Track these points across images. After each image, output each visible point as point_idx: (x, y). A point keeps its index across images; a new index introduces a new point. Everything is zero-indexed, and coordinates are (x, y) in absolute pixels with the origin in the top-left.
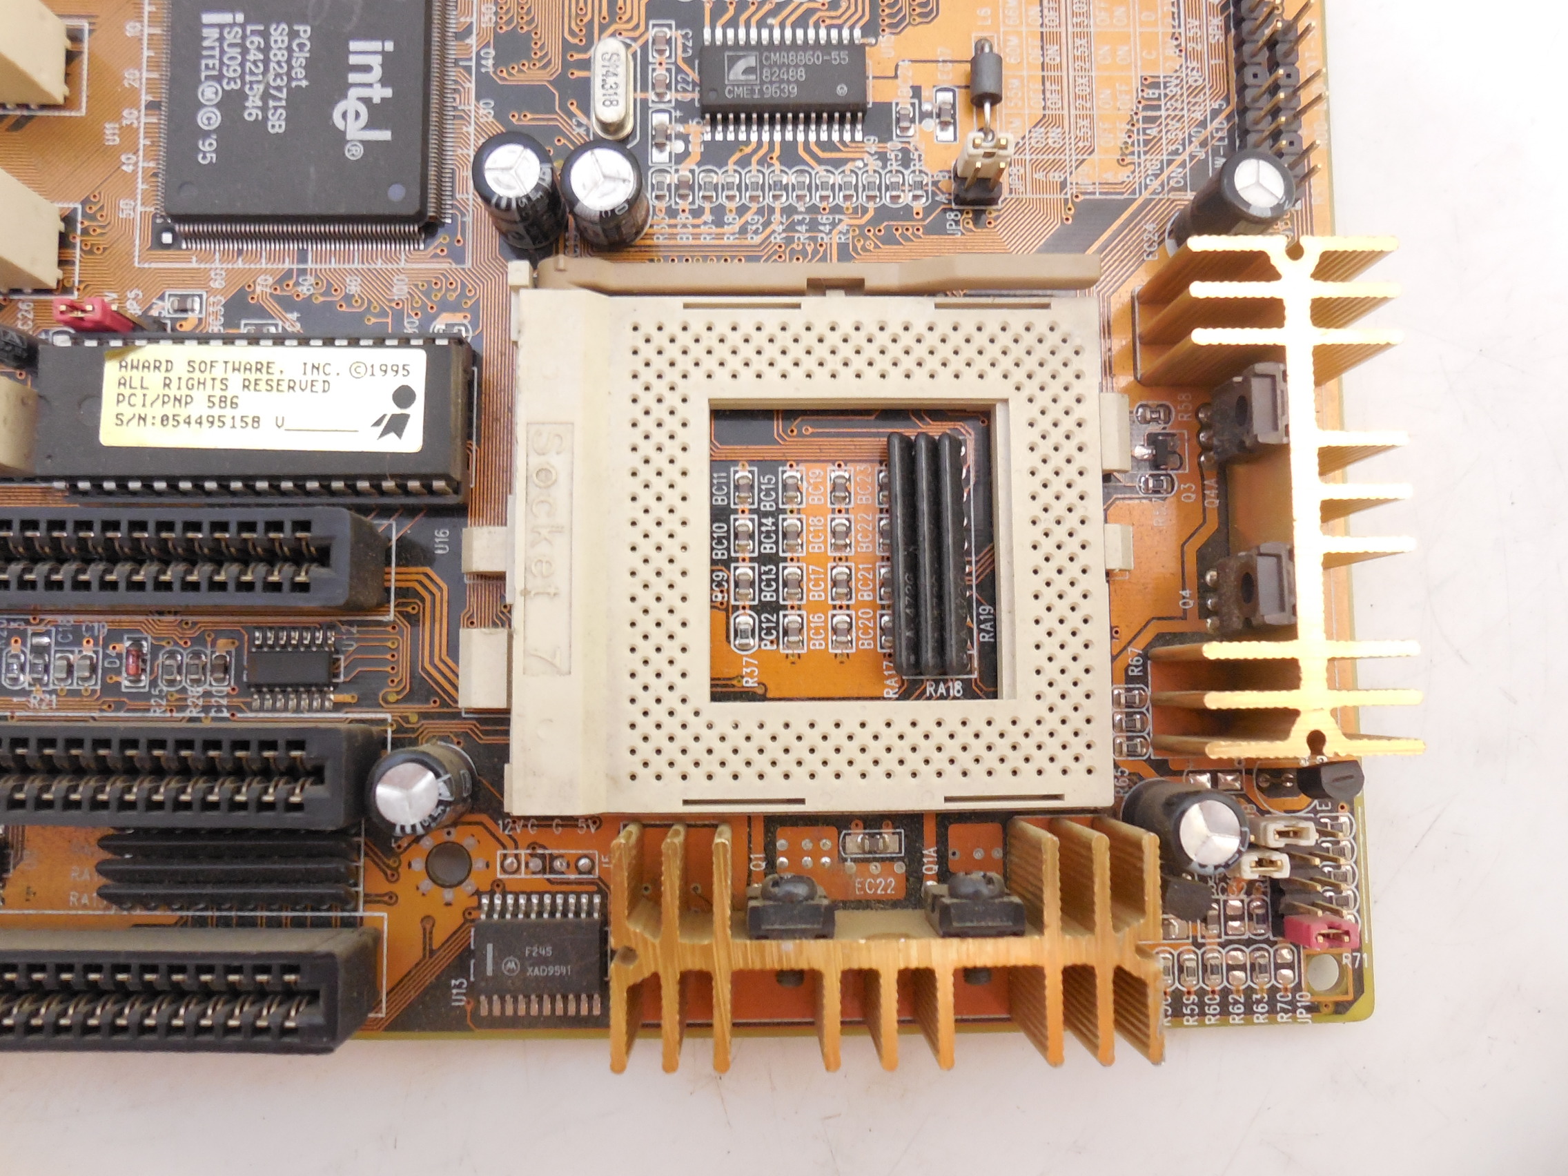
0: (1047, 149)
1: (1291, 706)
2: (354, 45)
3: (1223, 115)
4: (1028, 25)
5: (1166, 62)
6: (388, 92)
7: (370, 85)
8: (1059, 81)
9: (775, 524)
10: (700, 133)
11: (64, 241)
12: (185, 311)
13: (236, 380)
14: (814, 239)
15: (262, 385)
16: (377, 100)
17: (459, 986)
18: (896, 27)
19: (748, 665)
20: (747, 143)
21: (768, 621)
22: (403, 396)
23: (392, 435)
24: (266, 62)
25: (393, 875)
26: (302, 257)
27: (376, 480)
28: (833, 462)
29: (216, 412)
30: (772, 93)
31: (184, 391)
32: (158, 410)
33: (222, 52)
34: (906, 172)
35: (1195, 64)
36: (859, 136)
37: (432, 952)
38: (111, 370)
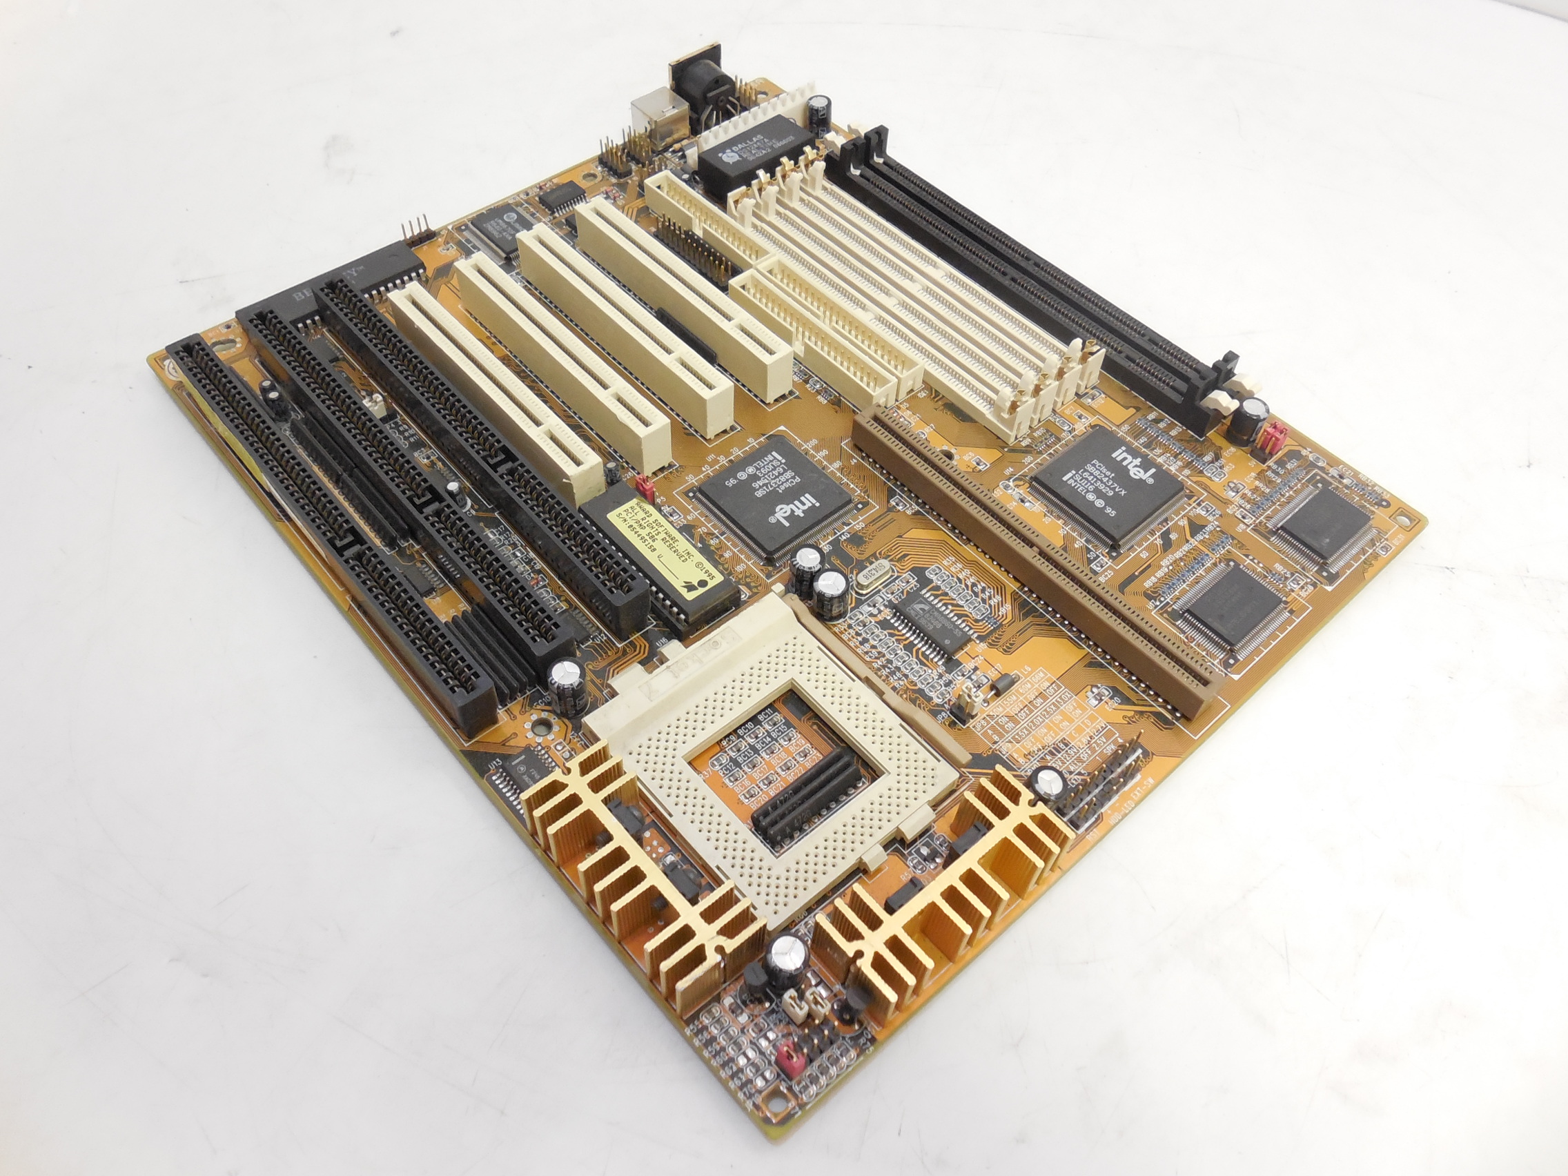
0: (1002, 727)
1: (863, 934)
2: (807, 495)
3: (1082, 777)
4: (1039, 686)
5: (1080, 742)
6: (802, 515)
7: (799, 509)
8: (1031, 711)
9: (770, 742)
10: (887, 614)
11: (662, 469)
12: (671, 515)
13: (663, 535)
14: (887, 677)
15: (668, 544)
16: (796, 514)
17: (497, 762)
18: (991, 645)
19: (708, 772)
20: (900, 631)
21: (731, 766)
22: (703, 583)
23: (686, 590)
24: (777, 477)
25: (523, 712)
26: (723, 534)
27: (667, 596)
28: (811, 744)
29: (647, 538)
30: (923, 622)
31: (645, 525)
32: (632, 523)
33: (768, 464)
34: (943, 688)
35: (1089, 752)
36: (940, 663)
37: (504, 745)
38: (635, 501)
